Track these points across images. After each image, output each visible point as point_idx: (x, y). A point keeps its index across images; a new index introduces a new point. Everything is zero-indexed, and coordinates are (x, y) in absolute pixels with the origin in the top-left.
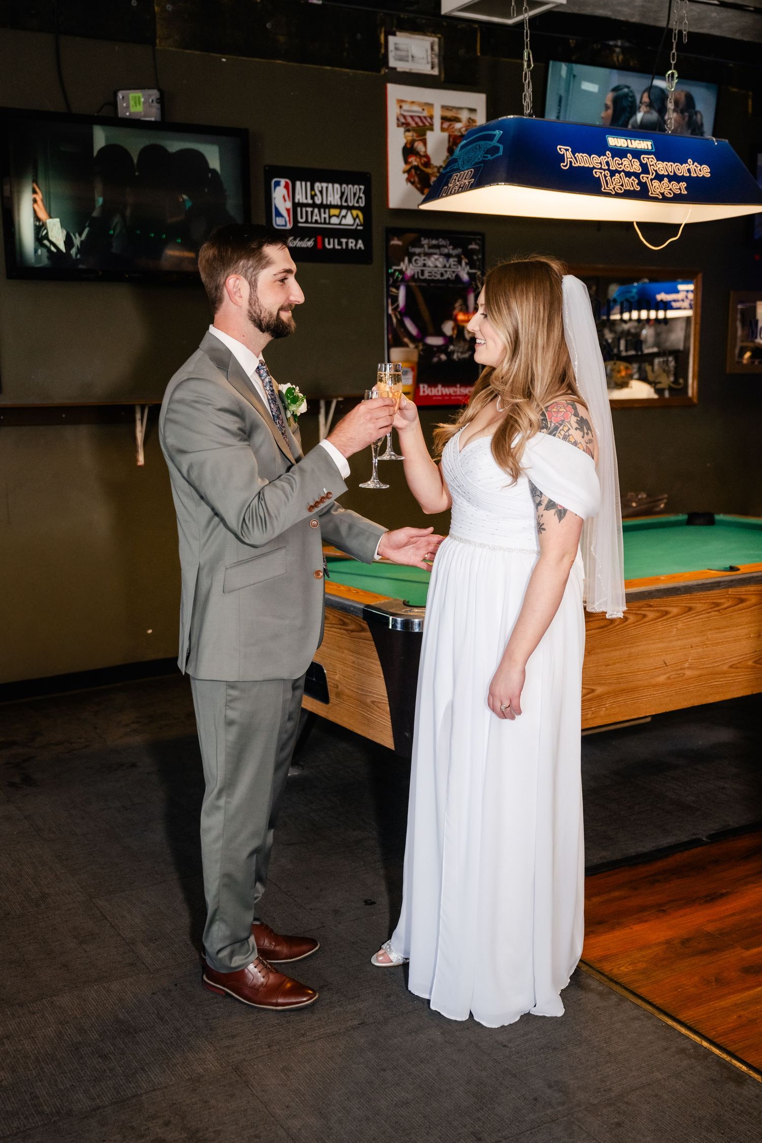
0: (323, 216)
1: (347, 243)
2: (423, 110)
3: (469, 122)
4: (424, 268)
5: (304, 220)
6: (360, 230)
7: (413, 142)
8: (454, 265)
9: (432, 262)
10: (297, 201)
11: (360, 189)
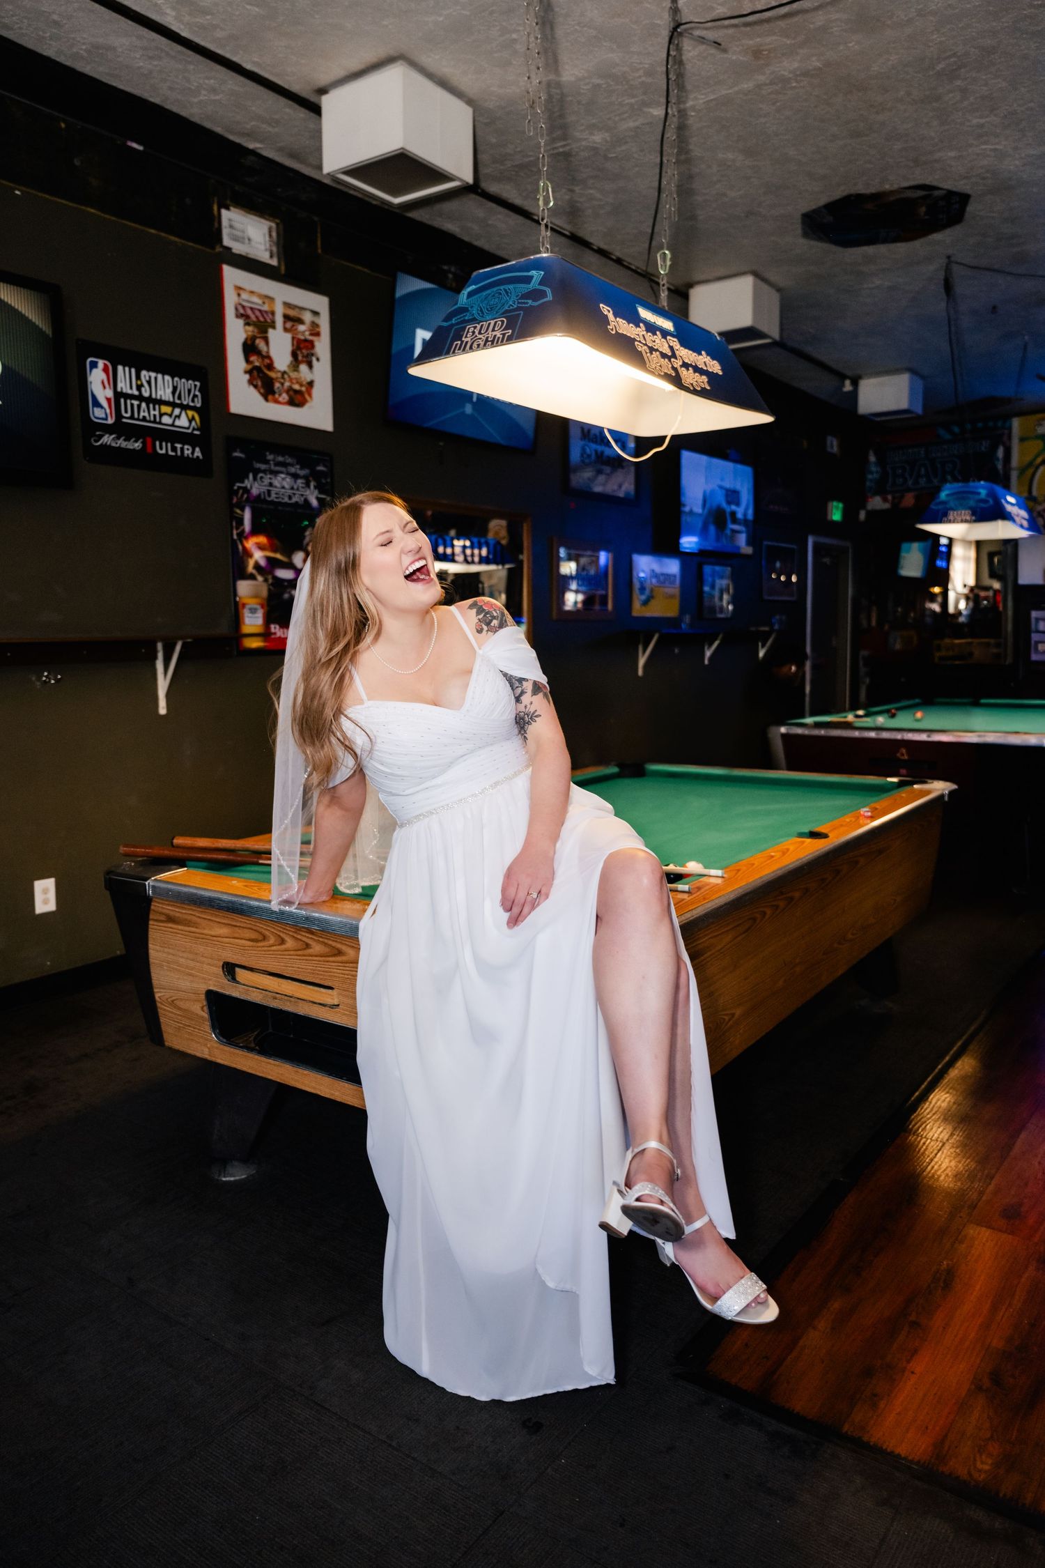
0: (152, 412)
1: (182, 449)
2: (264, 303)
3: (313, 327)
4: (270, 488)
5: (128, 415)
6: (196, 434)
7: (253, 338)
8: (303, 487)
9: (279, 482)
10: (119, 390)
11: (195, 386)
